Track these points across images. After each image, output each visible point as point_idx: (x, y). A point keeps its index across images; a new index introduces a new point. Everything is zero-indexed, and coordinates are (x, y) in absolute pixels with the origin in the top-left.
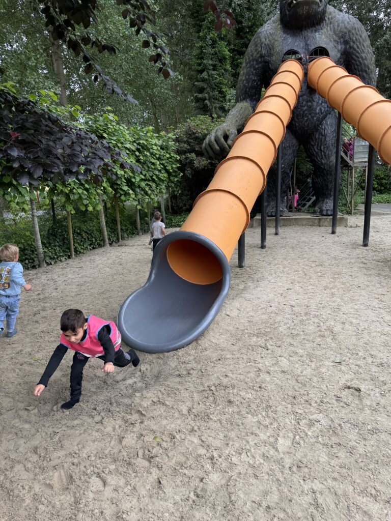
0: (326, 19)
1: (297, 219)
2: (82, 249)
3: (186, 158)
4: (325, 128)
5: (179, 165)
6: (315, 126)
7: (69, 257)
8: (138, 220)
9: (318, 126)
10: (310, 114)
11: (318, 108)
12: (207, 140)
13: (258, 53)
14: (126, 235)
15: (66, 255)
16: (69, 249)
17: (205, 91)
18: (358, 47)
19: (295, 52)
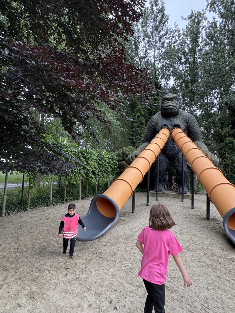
0: (179, 114)
1: (168, 194)
2: (69, 200)
3: (121, 163)
4: (180, 155)
5: (118, 166)
6: (176, 154)
7: (63, 203)
8: (96, 189)
9: (177, 154)
10: (173, 149)
11: (177, 147)
12: (128, 157)
13: (152, 125)
14: (90, 195)
15: (62, 202)
16: (64, 199)
17: (134, 136)
18: (192, 125)
19: (166, 125)
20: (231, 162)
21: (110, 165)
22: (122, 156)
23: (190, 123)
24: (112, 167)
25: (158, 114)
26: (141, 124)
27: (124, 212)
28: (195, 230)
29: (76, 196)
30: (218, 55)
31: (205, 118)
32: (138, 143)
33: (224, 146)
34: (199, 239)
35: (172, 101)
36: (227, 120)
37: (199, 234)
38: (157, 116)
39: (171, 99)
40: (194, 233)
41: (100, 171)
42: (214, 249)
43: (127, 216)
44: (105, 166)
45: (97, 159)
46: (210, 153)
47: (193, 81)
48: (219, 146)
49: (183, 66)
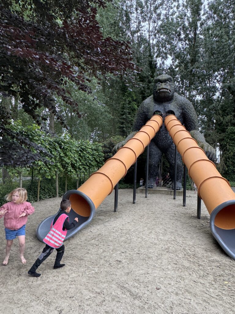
0: (174, 98)
3: (108, 155)
6: (169, 145)
8: (78, 185)
12: (114, 149)
13: (142, 111)
15: (35, 200)
16: (37, 197)
17: (124, 124)
18: (188, 112)
19: (159, 112)
20: (232, 154)
21: (94, 158)
22: (108, 146)
23: (186, 109)
24: (97, 160)
25: (150, 98)
26: (133, 110)
27: (105, 210)
28: (181, 230)
29: (52, 193)
30: (221, 31)
31: (206, 105)
32: (129, 132)
33: (225, 137)
34: (183, 239)
35: (166, 83)
36: (229, 107)
37: (184, 234)
38: (149, 101)
39: (165, 81)
40: (179, 233)
41: (81, 164)
42: (197, 249)
43: (108, 215)
44: (88, 159)
45: (78, 150)
46: (206, 144)
47: (193, 61)
48: (220, 136)
49: (183, 43)
